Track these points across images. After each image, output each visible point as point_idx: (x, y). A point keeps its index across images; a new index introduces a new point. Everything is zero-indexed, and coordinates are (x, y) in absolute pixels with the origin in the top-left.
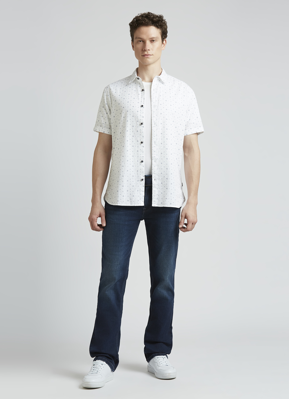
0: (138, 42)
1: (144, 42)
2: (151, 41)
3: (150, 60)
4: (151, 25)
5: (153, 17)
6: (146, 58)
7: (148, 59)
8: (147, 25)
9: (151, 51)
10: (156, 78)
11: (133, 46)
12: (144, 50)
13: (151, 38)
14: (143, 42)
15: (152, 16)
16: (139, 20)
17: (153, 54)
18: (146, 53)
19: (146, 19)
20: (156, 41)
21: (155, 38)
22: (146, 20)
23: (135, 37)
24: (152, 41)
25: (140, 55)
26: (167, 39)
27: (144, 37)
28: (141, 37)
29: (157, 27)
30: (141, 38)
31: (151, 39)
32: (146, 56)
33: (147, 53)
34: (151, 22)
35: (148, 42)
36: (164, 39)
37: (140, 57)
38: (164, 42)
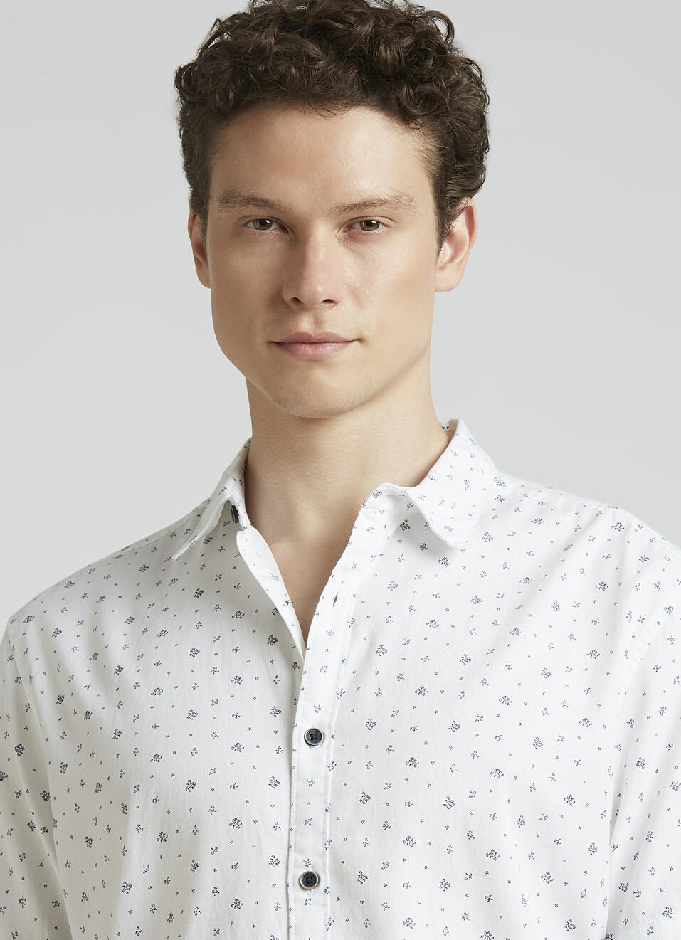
0: (239, 232)
1: (292, 232)
2: (348, 227)
3: (332, 380)
4: (353, 102)
5: (375, 38)
6: (301, 364)
7: (320, 375)
9: (346, 306)
10: (384, 503)
11: (201, 251)
12: (288, 297)
13: (353, 207)
14: (283, 228)
15: (367, 29)
16: (260, 51)
17: (366, 334)
18: (305, 325)
19: (313, 49)
20: (393, 223)
21: (383, 202)
22: (312, 60)
23: (217, 189)
24: (359, 225)
25: (260, 339)
26: (478, 201)
28: (266, 193)
29: (404, 116)
30: (265, 203)
31: (353, 214)
32: (308, 349)
33: (318, 322)
34: (352, 74)
35: (325, 240)
36: (455, 201)
37: (263, 350)
38: (459, 225)
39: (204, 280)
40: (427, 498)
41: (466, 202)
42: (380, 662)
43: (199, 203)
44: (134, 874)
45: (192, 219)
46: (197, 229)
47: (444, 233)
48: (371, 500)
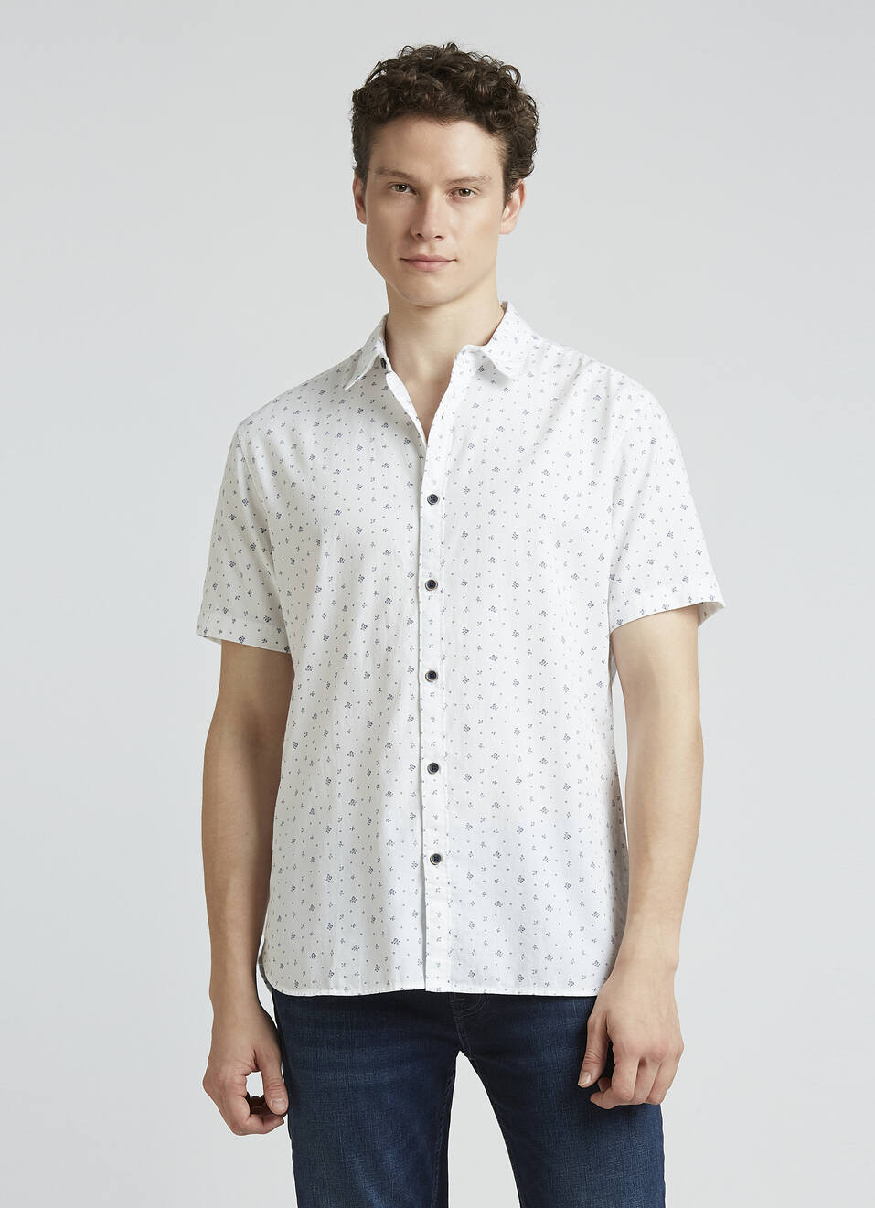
0: (386, 191)
1: (419, 193)
2: (452, 193)
3: (438, 284)
4: (460, 117)
5: (476, 80)
6: (420, 273)
7: (430, 280)
8: (440, 113)
9: (449, 240)
11: (360, 201)
12: (414, 233)
13: (456, 181)
14: (413, 191)
15: (471, 74)
16: (407, 84)
17: (459, 256)
18: (424, 250)
19: (438, 84)
21: (474, 179)
22: (437, 90)
23: (374, 164)
24: (459, 191)
25: (395, 256)
27: (420, 169)
28: (405, 169)
29: (490, 128)
30: (404, 176)
31: (456, 185)
32: (425, 265)
33: (432, 249)
34: (461, 102)
35: (438, 199)
36: (514, 181)
37: (397, 264)
38: (515, 195)
39: (362, 220)
40: (493, 351)
41: (520, 181)
42: (470, 453)
43: (361, 172)
44: (323, 582)
45: (356, 182)
46: (359, 188)
47: (507, 200)
48: (460, 356)
